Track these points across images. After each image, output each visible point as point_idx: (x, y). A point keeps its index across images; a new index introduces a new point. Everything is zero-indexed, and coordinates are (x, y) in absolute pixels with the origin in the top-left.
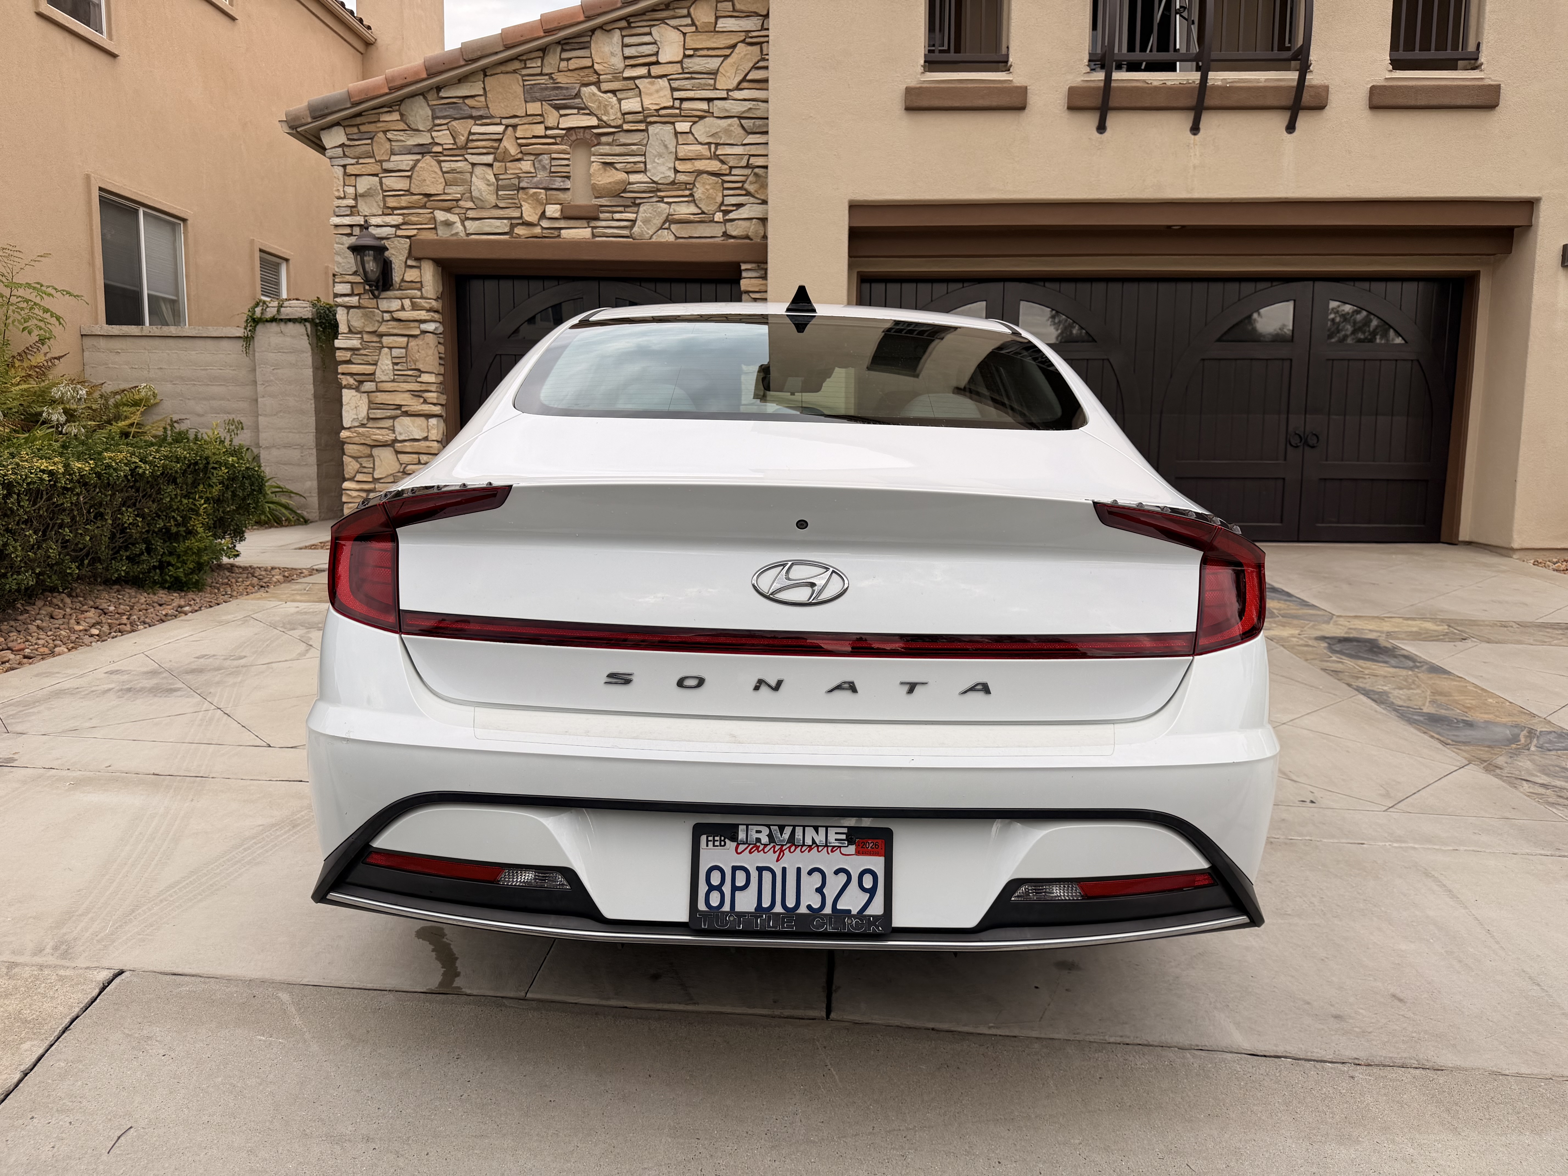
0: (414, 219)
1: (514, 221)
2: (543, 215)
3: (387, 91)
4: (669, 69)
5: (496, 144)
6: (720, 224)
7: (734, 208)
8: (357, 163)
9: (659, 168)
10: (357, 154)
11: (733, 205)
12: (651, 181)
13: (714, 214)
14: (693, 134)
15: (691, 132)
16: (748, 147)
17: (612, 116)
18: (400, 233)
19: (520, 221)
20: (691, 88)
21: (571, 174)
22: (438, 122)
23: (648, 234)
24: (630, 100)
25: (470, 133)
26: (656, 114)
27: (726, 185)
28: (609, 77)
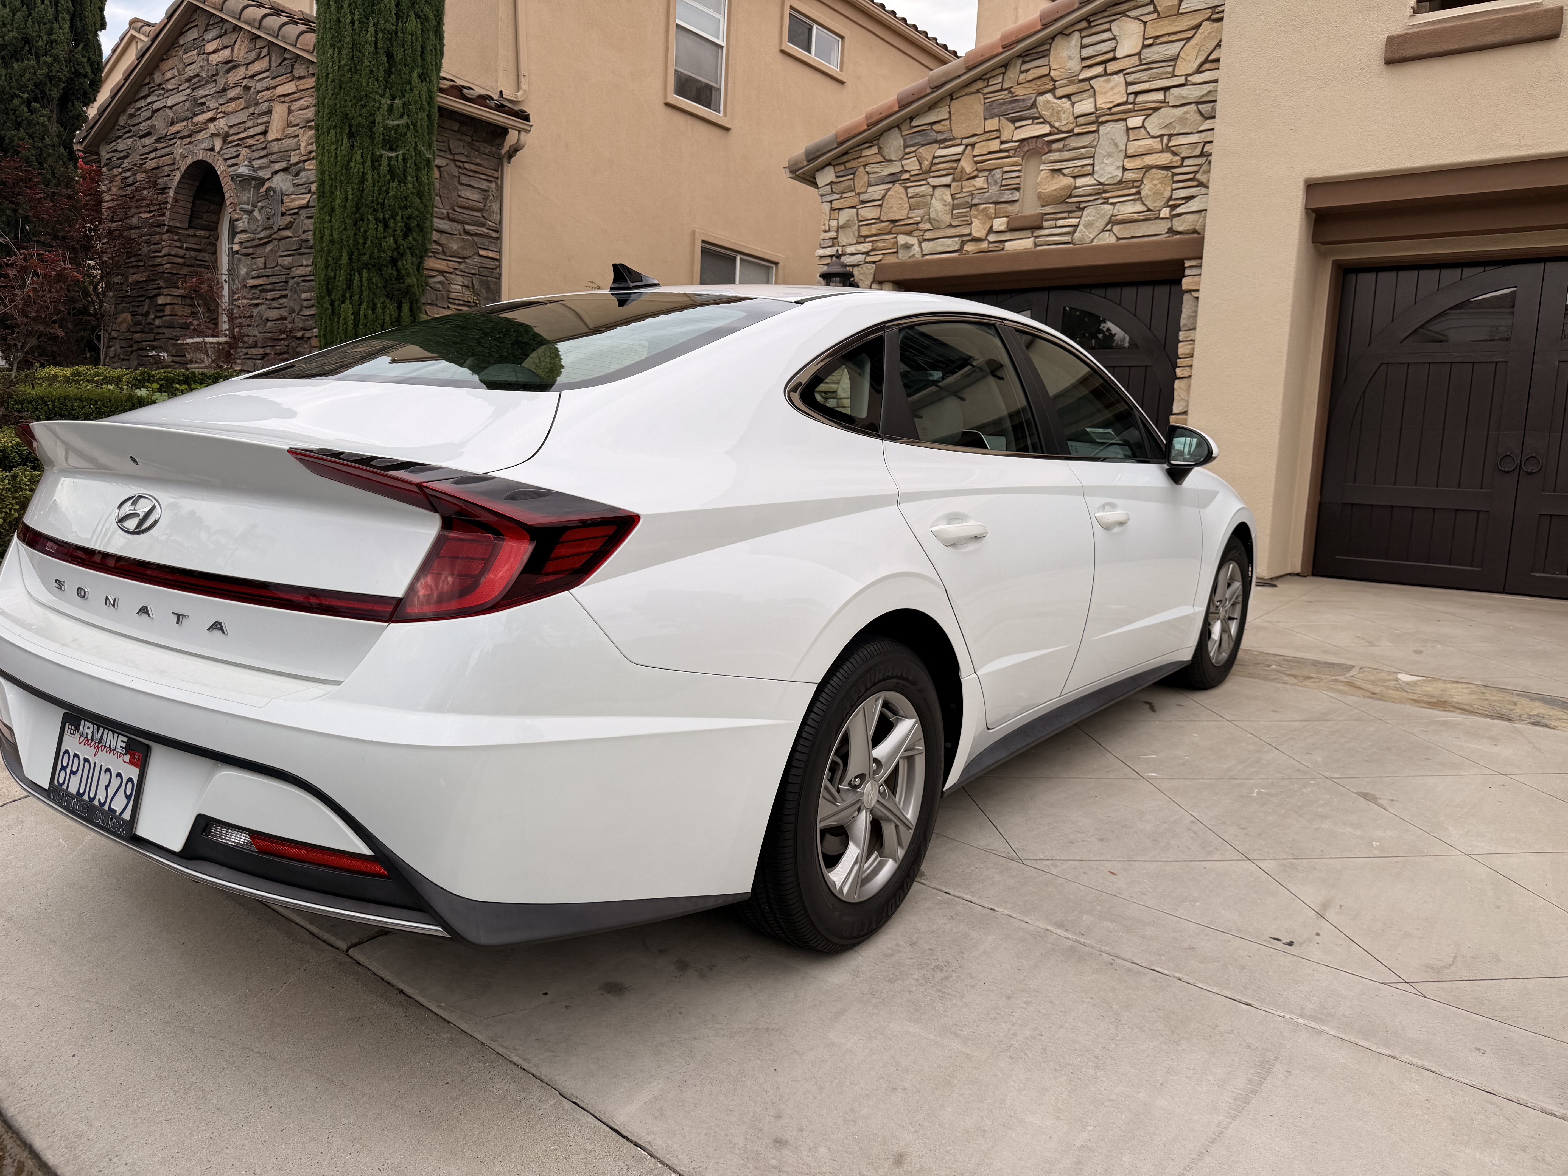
0: (880, 245)
1: (965, 239)
2: (991, 230)
3: (866, 128)
4: (1126, 63)
5: (955, 165)
6: (1166, 220)
7: (1183, 202)
8: (841, 198)
9: (1107, 168)
10: (841, 190)
11: (1182, 198)
12: (1097, 183)
13: (1160, 211)
14: (1145, 129)
15: (1143, 126)
16: (1204, 134)
17: (1064, 122)
18: (869, 259)
19: (969, 238)
20: (1147, 79)
21: (1022, 186)
22: (908, 150)
23: (1089, 237)
24: (1083, 102)
25: (934, 157)
26: (1108, 112)
27: (1176, 178)
28: (1065, 81)
